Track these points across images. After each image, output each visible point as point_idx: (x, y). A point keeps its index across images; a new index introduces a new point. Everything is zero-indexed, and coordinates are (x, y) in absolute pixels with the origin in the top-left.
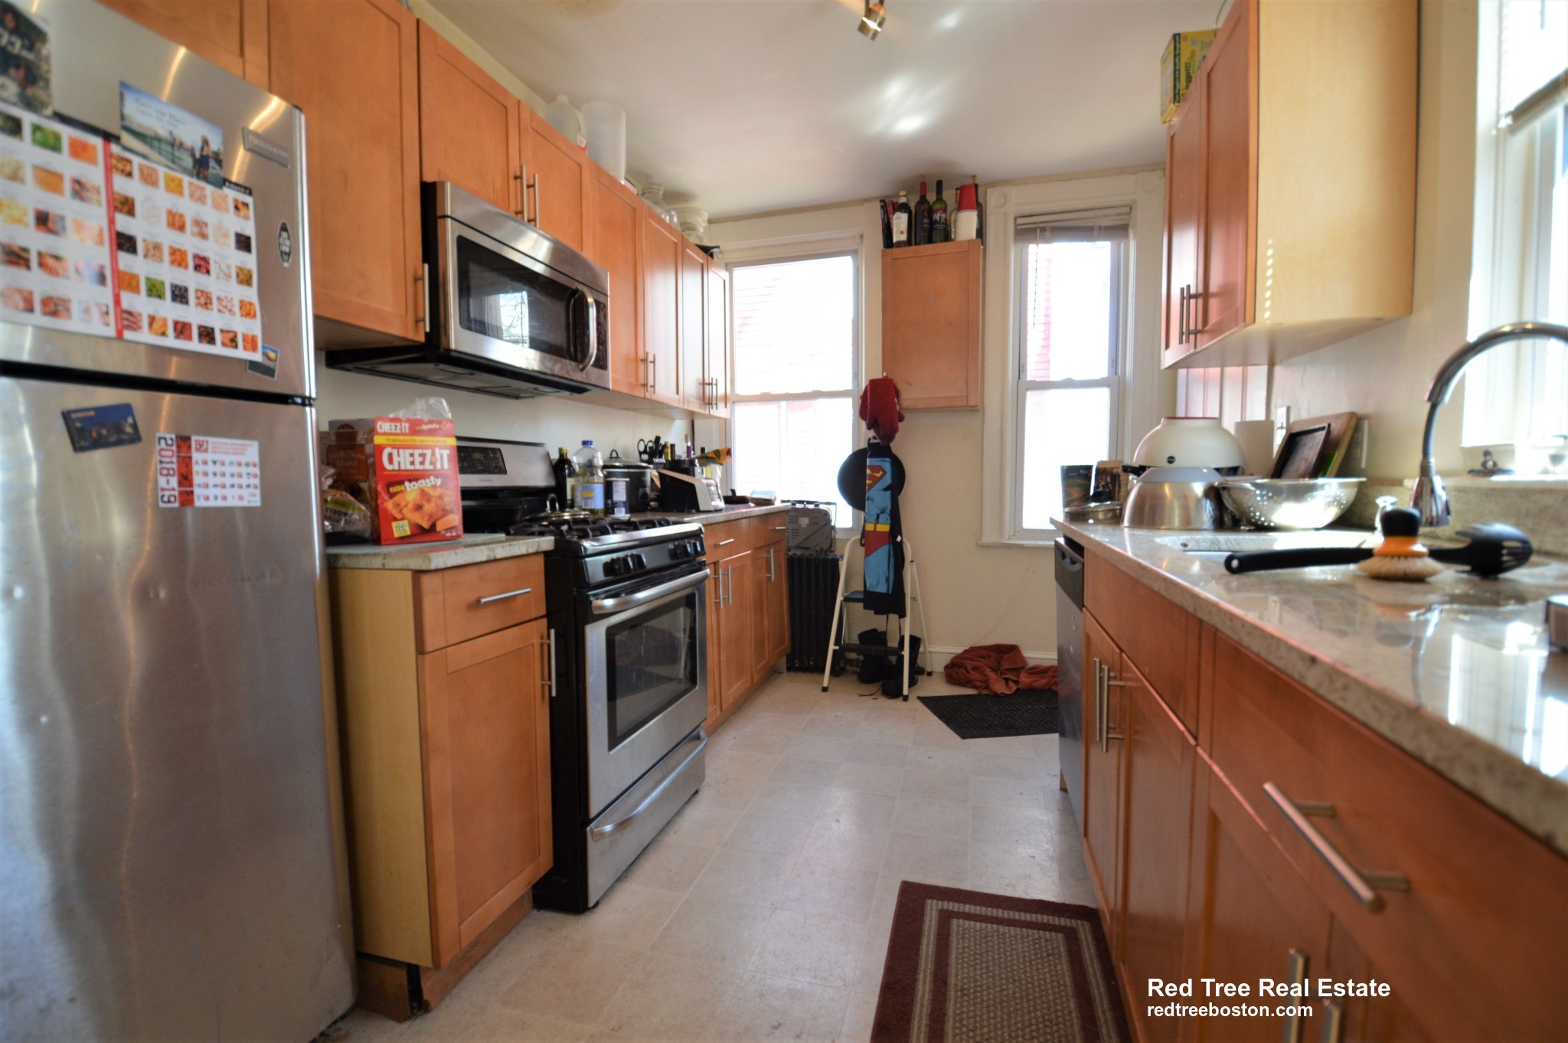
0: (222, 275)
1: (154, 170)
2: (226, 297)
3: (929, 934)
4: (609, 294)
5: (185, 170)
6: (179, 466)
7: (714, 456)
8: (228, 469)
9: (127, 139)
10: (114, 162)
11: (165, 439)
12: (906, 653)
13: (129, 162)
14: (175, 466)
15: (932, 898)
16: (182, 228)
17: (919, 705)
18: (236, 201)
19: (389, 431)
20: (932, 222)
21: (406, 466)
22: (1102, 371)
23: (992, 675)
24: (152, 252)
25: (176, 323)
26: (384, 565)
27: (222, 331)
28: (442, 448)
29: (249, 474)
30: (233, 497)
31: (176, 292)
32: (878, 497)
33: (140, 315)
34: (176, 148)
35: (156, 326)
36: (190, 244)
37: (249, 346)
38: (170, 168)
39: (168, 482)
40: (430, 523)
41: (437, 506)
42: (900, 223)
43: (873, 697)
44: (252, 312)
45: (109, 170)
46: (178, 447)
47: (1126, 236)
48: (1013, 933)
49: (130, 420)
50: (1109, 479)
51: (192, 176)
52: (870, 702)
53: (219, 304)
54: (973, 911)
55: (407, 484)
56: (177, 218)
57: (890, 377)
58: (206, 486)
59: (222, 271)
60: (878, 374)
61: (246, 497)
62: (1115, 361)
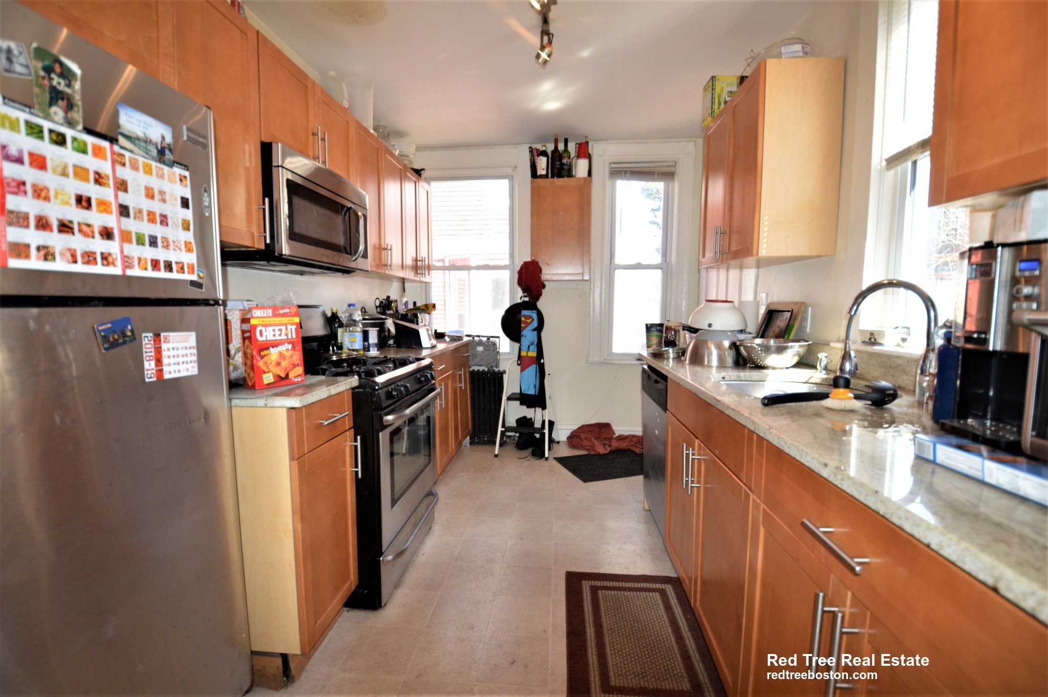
0: (174, 226)
1: (136, 160)
2: (177, 240)
3: (587, 600)
4: (368, 208)
5: (153, 158)
6: (155, 354)
7: (424, 308)
8: (181, 352)
9: (122, 140)
10: (116, 157)
11: (147, 337)
12: (546, 431)
13: (123, 156)
14: (153, 354)
15: (585, 580)
16: (152, 197)
17: (555, 463)
18: (180, 175)
19: (260, 316)
20: (562, 164)
21: (271, 338)
22: (657, 259)
23: (596, 442)
24: (138, 215)
25: (152, 260)
26: (266, 404)
27: (176, 263)
28: (292, 324)
29: (191, 354)
30: (184, 370)
31: (152, 240)
32: (528, 335)
33: (133, 258)
34: (148, 144)
35: (142, 264)
36: (157, 207)
37: (191, 271)
38: (145, 158)
39: (150, 365)
40: (285, 374)
41: (289, 362)
42: (542, 163)
43: (527, 459)
44: (191, 248)
45: (114, 162)
46: (155, 341)
47: (673, 179)
48: (632, 595)
49: (129, 327)
50: (673, 333)
51: (157, 162)
52: (526, 463)
53: (174, 245)
54: (609, 585)
55: (271, 349)
56: (150, 191)
57: (536, 260)
58: (170, 365)
59: (174, 223)
60: (528, 259)
61: (190, 369)
62: (665, 253)
